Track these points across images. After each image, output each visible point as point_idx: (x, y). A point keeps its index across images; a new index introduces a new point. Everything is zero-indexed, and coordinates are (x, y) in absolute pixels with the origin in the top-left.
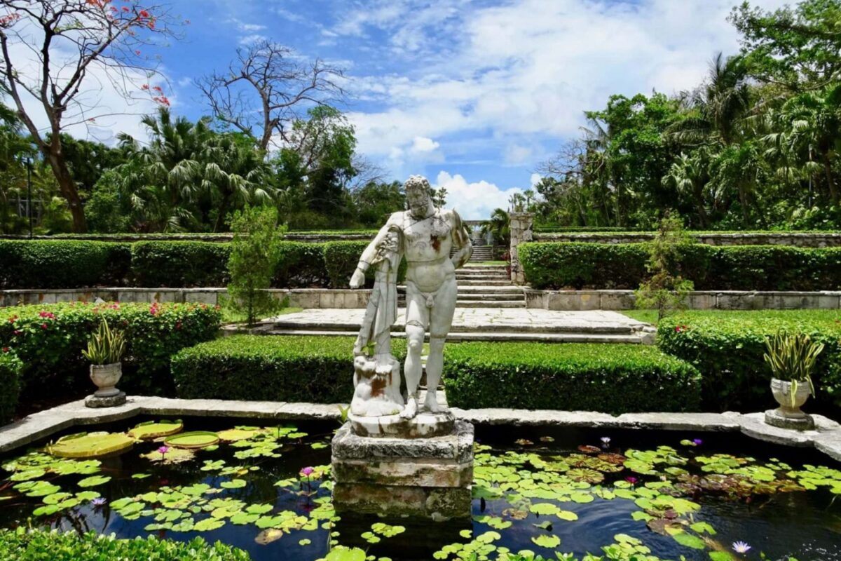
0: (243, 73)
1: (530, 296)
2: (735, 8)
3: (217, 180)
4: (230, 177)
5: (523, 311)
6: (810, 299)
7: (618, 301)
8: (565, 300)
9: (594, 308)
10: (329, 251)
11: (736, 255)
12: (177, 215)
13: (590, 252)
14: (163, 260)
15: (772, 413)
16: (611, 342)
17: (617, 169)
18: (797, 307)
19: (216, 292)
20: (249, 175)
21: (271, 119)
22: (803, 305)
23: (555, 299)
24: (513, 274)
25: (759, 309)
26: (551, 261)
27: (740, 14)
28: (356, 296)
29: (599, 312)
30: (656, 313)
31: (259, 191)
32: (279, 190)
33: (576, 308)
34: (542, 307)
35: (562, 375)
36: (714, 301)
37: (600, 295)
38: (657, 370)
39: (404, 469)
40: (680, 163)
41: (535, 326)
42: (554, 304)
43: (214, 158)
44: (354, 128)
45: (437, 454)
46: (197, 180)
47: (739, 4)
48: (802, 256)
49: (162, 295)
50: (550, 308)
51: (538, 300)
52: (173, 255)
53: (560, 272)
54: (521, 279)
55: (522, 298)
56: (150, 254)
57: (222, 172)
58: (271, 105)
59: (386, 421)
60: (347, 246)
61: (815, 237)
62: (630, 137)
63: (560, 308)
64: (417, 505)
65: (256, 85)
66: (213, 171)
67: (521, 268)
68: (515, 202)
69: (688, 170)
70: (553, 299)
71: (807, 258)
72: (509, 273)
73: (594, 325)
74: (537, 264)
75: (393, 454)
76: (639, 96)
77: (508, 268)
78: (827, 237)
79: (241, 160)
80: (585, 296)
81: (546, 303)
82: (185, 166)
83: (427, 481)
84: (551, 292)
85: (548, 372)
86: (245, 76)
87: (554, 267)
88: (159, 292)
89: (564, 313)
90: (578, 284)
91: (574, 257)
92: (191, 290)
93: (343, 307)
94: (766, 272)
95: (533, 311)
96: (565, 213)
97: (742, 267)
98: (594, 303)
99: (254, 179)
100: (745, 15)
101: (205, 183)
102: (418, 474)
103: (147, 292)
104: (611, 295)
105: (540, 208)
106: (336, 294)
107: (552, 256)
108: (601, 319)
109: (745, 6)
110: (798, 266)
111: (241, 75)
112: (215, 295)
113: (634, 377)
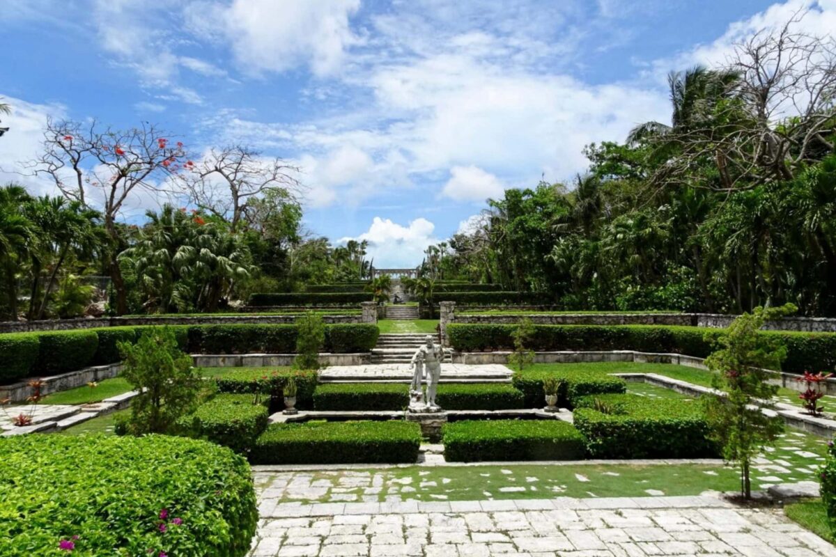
0: (216, 168)
1: (455, 356)
2: (586, 146)
3: (208, 261)
4: (219, 258)
5: (450, 365)
6: (606, 356)
7: (504, 359)
8: (475, 359)
9: (490, 363)
10: (333, 330)
11: (569, 331)
12: (178, 290)
13: (488, 330)
14: (226, 337)
15: (546, 408)
16: (497, 382)
17: (515, 244)
18: (599, 361)
19: (263, 357)
20: (231, 256)
21: (240, 205)
22: (602, 359)
23: (469, 358)
24: (442, 341)
25: (580, 362)
26: (466, 336)
27: (590, 151)
28: (351, 358)
29: (494, 365)
30: (518, 366)
31: (240, 269)
32: (253, 266)
33: (480, 363)
34: (461, 363)
35: (473, 397)
36: (556, 357)
37: (494, 355)
38: (508, 394)
39: (428, 422)
40: (558, 245)
41: (459, 375)
42: (468, 361)
43: (206, 244)
44: (301, 206)
45: (438, 417)
46: (191, 262)
47: (589, 144)
48: (604, 331)
49: (227, 359)
50: (466, 363)
51: (459, 358)
52: (232, 333)
53: (472, 342)
54: (447, 344)
55: (449, 357)
56: (217, 333)
57: (212, 255)
58: (239, 194)
59: (422, 408)
60: (345, 328)
61: (618, 317)
62: (521, 222)
63: (472, 363)
64: (432, 432)
65: (227, 177)
66: (205, 255)
67: (448, 337)
68: (430, 252)
69: (564, 250)
70: (468, 358)
71: (607, 332)
72: (440, 339)
73: (489, 374)
74: (458, 337)
75: (425, 418)
76: (528, 190)
77: (439, 336)
78: (625, 317)
79: (225, 244)
80: (485, 356)
81: (464, 360)
82: (184, 251)
83: (435, 425)
84: (466, 354)
85: (467, 395)
86: (217, 169)
87: (468, 339)
88: (224, 358)
89: (474, 366)
90: (482, 349)
91: (479, 333)
92: (247, 355)
93: (343, 365)
94: (584, 341)
95: (456, 365)
96: (475, 268)
97: (572, 338)
98: (491, 360)
99: (235, 259)
100: (593, 151)
101: (199, 263)
102: (433, 423)
103: (217, 357)
104: (500, 355)
105: (453, 261)
106: (338, 357)
107: (466, 332)
108: (494, 370)
109: (593, 145)
110: (603, 337)
111: (214, 168)
112: (262, 359)
113: (499, 396)
